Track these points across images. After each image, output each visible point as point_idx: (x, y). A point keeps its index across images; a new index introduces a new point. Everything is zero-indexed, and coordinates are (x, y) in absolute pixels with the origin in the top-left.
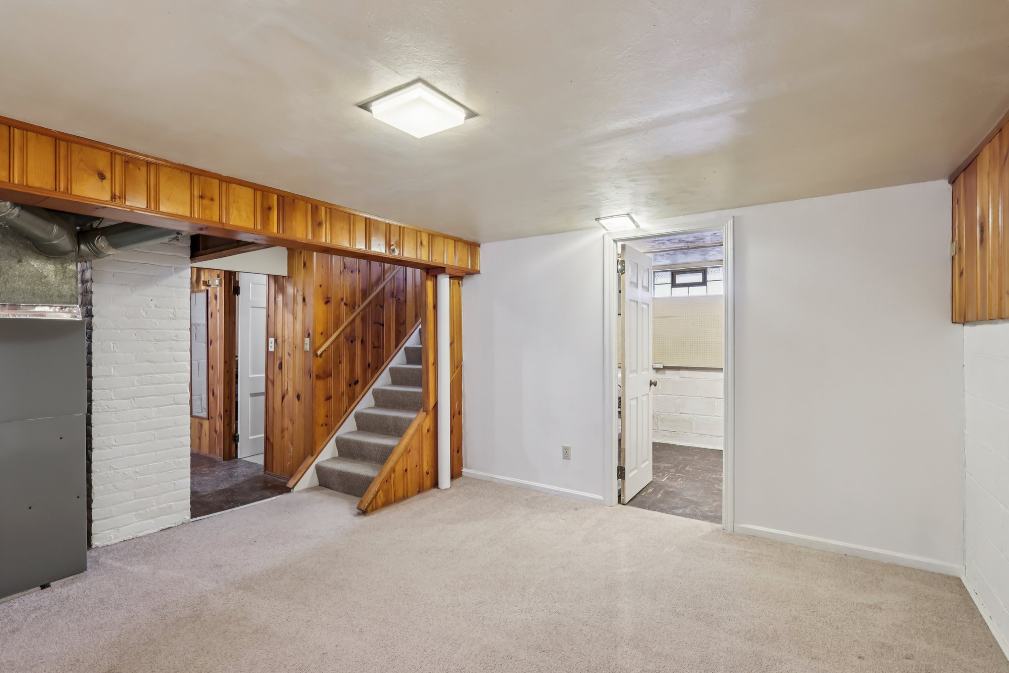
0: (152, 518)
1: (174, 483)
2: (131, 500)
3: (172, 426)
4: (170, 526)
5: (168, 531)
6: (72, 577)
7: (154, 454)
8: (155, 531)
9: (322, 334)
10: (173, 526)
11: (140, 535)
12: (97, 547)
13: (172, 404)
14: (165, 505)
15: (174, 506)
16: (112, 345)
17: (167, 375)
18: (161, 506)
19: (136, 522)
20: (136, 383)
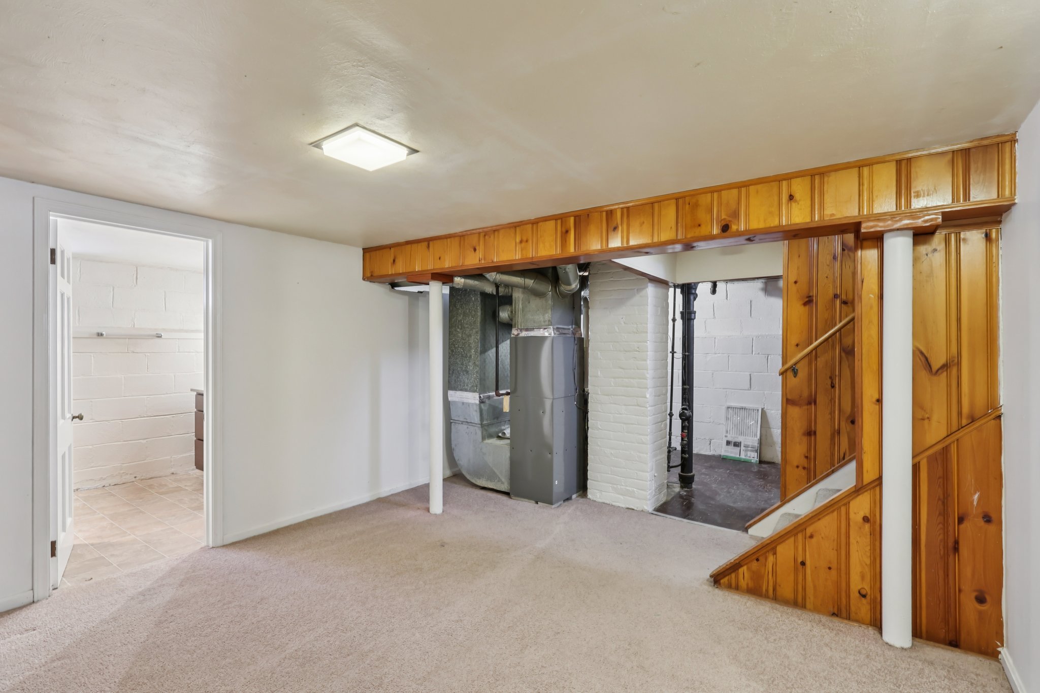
0: (622, 495)
1: (637, 473)
2: (609, 474)
3: (636, 424)
4: (633, 508)
5: (631, 511)
6: (547, 505)
7: (623, 443)
8: (624, 506)
9: (797, 345)
10: (635, 509)
11: (614, 504)
12: (589, 499)
13: (635, 406)
14: (630, 489)
15: (636, 492)
16: (599, 353)
17: (632, 380)
18: (628, 488)
19: (611, 493)
20: (612, 383)
